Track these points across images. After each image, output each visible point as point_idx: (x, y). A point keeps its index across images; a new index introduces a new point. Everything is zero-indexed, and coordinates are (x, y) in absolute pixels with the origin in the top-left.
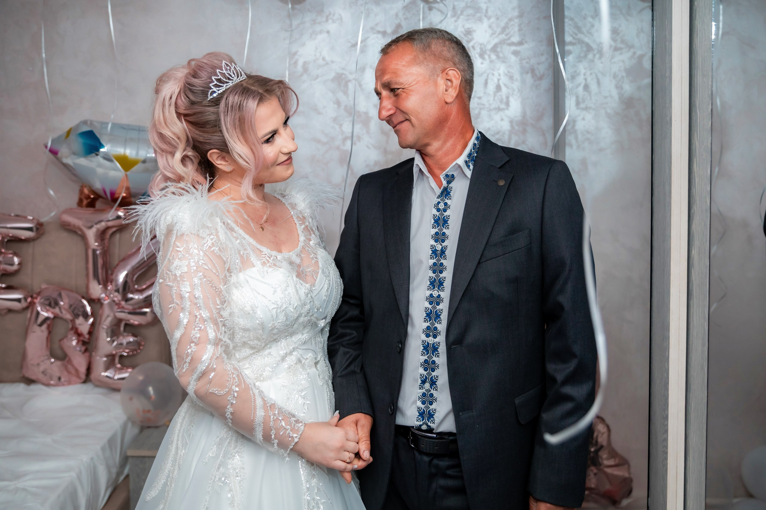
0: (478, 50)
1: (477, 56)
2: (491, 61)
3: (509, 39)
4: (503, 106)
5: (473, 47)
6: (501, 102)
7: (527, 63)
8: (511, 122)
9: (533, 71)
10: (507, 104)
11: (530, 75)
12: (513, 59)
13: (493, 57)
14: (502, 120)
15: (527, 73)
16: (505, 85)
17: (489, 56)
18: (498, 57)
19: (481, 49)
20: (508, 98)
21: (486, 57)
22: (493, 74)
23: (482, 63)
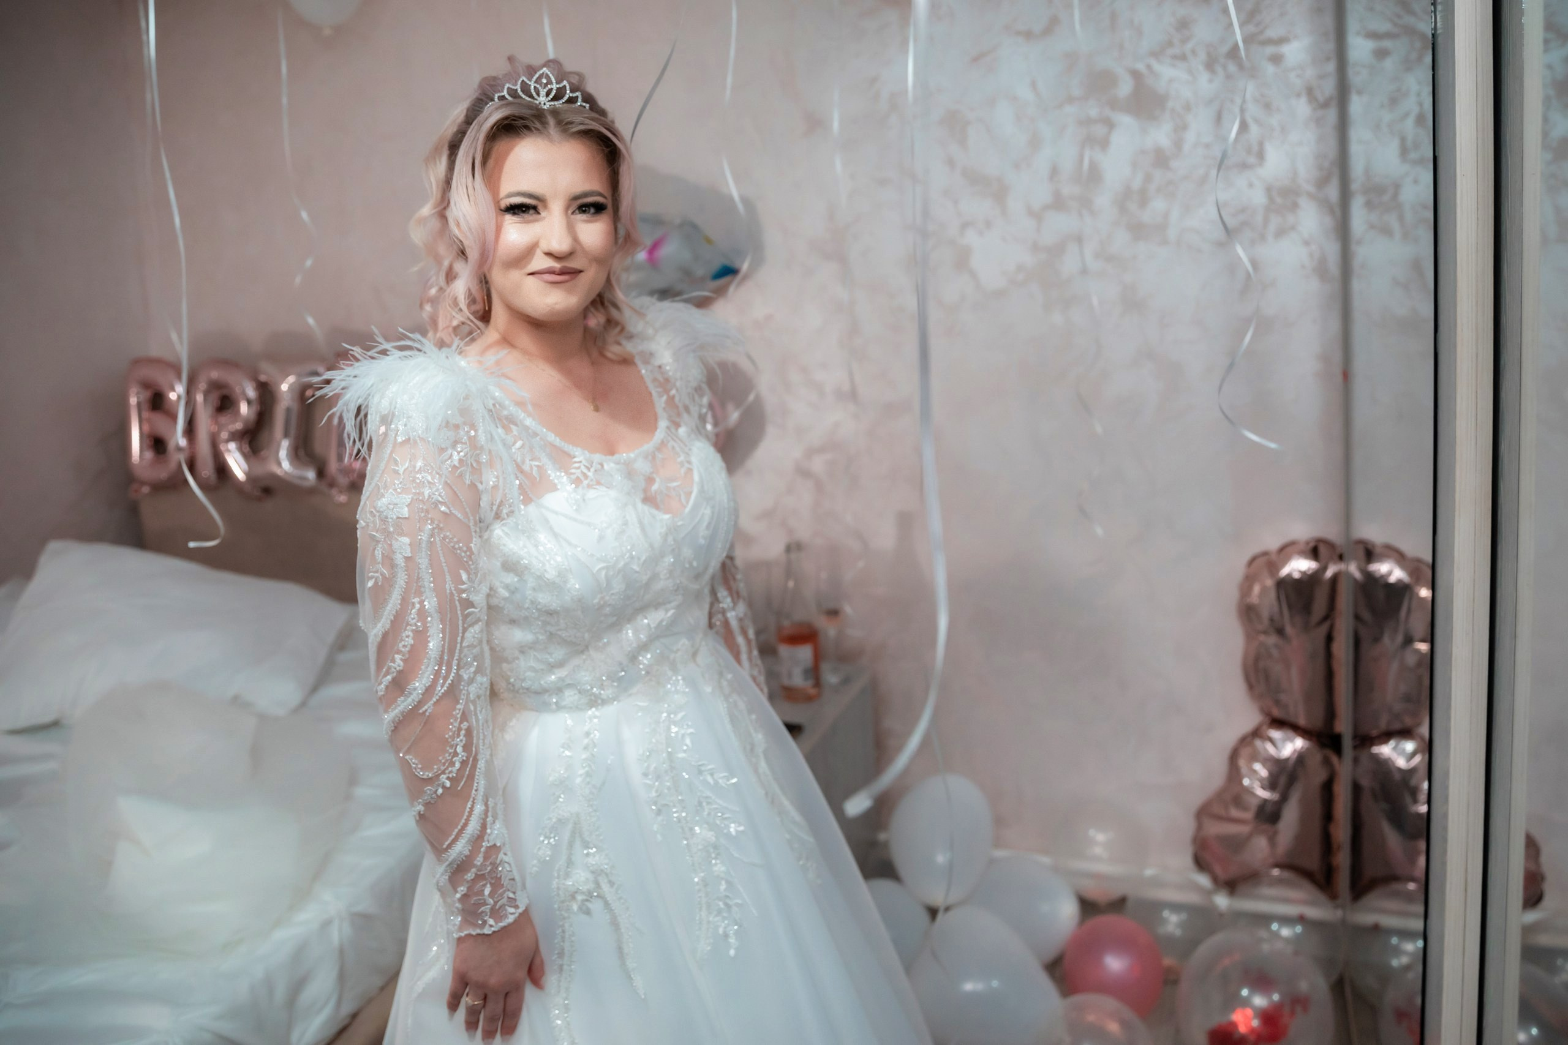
0: (1202, 56)
1: (1201, 68)
2: (1229, 77)
3: (1261, 32)
4: (1252, 160)
5: (1194, 52)
6: (1249, 151)
7: (1298, 76)
8: (1269, 190)
9: (1310, 91)
10: (1261, 156)
11: (1303, 100)
12: (1270, 69)
13: (1232, 68)
14: (1251, 185)
15: (1298, 95)
16: (1257, 121)
17: (1225, 67)
18: (1241, 67)
19: (1209, 54)
20: (1261, 144)
21: (1219, 70)
22: (1232, 101)
23: (1210, 81)
